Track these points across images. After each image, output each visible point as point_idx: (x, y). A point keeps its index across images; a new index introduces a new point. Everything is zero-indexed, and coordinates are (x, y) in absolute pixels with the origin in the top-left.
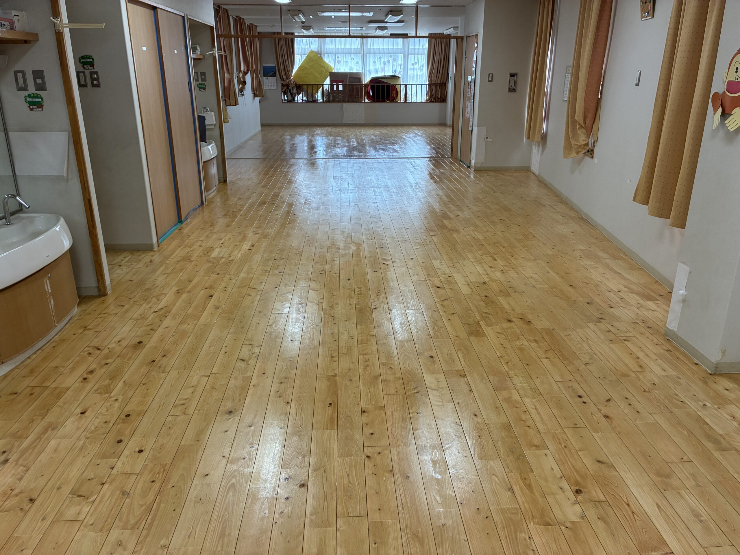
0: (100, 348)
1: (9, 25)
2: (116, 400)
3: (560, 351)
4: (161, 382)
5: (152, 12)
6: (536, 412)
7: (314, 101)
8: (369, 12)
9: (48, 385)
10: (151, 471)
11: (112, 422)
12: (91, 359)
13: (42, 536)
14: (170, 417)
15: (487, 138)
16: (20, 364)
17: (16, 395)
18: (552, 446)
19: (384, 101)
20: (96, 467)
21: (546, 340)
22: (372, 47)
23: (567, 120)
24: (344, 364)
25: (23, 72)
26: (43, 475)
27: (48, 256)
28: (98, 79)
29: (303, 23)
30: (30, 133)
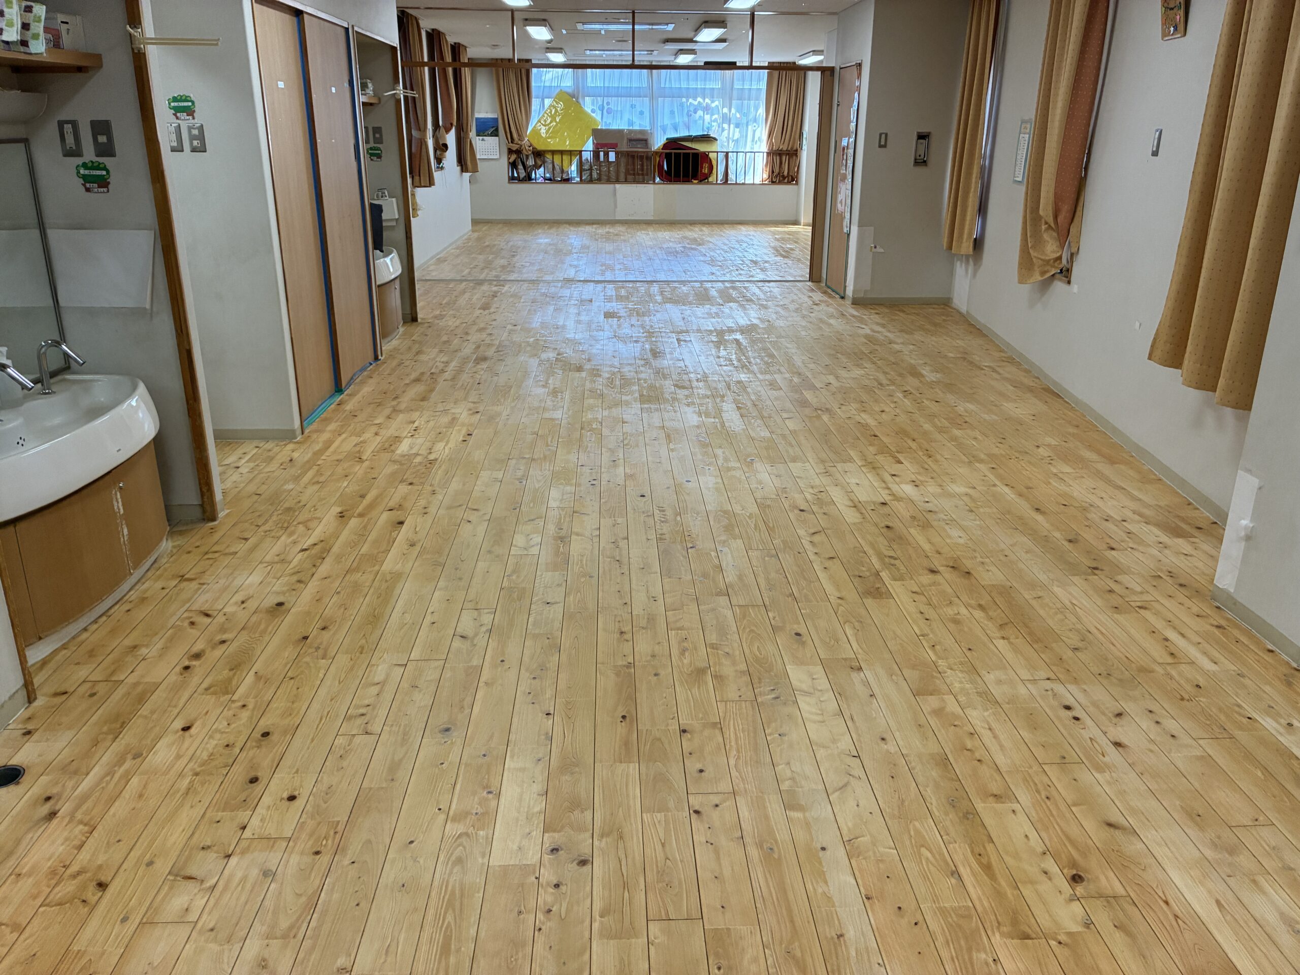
0: (210, 612)
1: (52, 39)
2: (244, 706)
3: (1027, 627)
4: (321, 675)
5: (295, 19)
6: (991, 735)
7: (566, 180)
8: (667, 24)
9: (122, 678)
10: (311, 835)
11: (239, 745)
12: (194, 632)
13: (122, 950)
14: (341, 738)
15: (875, 247)
16: (69, 641)
17: (65, 697)
18: (1024, 797)
19: (688, 182)
20: (215, 825)
21: (1001, 606)
22: (667, 86)
23: (1025, 217)
24: (643, 646)
25: (74, 123)
26: (119, 841)
27: (120, 450)
28: (201, 137)
29: (550, 42)
30: (84, 231)
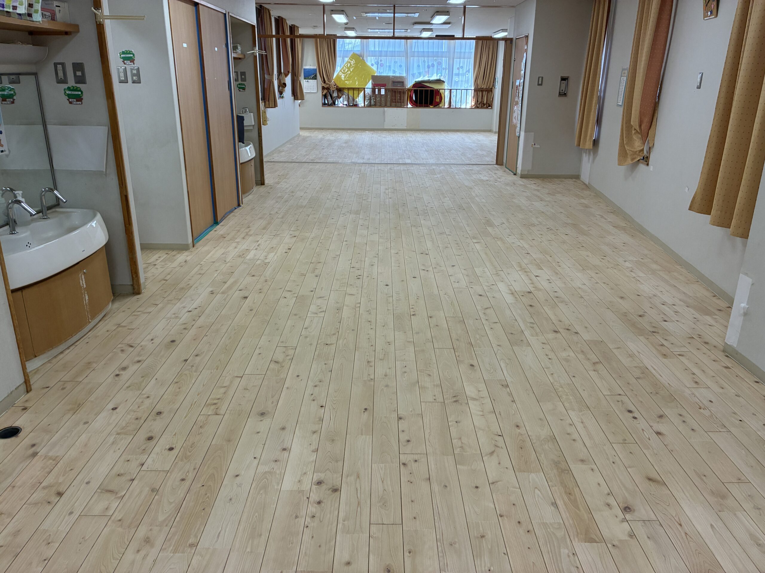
0: (133, 345)
1: (50, 16)
2: (148, 397)
3: (610, 364)
4: (193, 381)
5: (194, 8)
6: (582, 426)
7: (356, 105)
8: (415, 13)
9: (81, 380)
10: (180, 470)
11: (143, 419)
12: (124, 356)
13: (68, 530)
14: (202, 416)
15: (535, 145)
16: (52, 359)
17: (48, 390)
18: (599, 462)
19: (428, 107)
20: (126, 463)
21: (595, 352)
22: (416, 50)
23: (622, 126)
24: (381, 370)
25: (63, 64)
26: (71, 470)
27: (84, 250)
28: (138, 75)
29: (346, 24)
30: (69, 126)
